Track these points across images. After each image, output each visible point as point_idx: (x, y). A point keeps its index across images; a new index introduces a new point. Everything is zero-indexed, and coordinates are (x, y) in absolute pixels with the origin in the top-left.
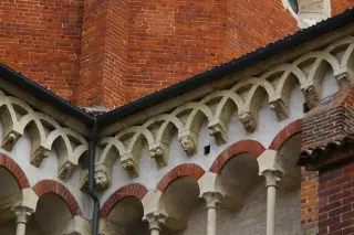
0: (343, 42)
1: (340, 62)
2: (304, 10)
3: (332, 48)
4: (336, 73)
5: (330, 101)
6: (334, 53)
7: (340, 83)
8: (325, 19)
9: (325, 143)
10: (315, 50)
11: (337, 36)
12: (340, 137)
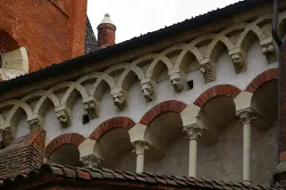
0: (37, 94)
1: (33, 110)
2: (8, 66)
3: (27, 98)
4: (29, 119)
5: (22, 141)
6: (29, 102)
7: (31, 128)
8: (23, 74)
9: (15, 175)
10: (14, 98)
11: (30, 89)
12: (28, 170)
